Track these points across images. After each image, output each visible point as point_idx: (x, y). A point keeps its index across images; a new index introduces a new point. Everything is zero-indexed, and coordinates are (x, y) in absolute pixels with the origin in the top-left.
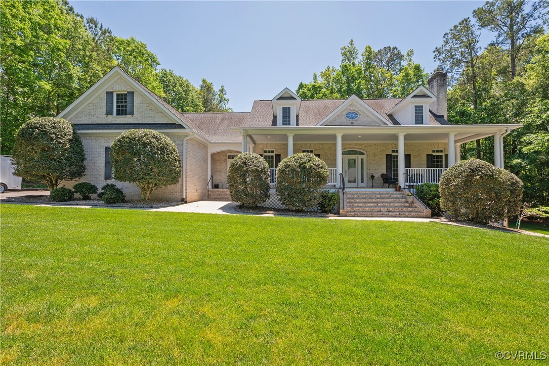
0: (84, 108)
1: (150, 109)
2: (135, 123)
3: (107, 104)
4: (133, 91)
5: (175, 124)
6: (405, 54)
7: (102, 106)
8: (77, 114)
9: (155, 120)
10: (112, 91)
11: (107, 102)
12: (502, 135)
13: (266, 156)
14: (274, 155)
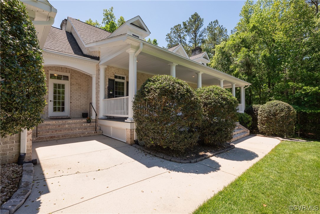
12: (244, 87)
13: (117, 82)
14: (125, 81)
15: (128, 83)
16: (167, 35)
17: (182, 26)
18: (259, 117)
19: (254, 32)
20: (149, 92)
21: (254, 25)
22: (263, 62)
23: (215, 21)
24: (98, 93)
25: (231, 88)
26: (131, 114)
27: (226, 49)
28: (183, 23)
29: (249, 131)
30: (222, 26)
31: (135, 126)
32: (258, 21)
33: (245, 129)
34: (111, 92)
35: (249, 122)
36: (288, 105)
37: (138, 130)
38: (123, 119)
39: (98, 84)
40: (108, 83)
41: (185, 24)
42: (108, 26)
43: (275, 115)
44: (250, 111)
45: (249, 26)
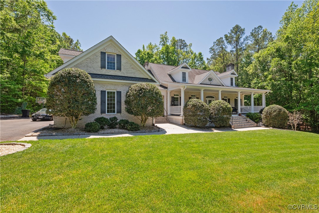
0: (82, 61)
1: (132, 68)
2: (122, 75)
3: (101, 60)
4: (120, 54)
5: (148, 79)
6: (188, 45)
7: (97, 62)
8: (76, 65)
9: (135, 75)
10: (105, 51)
11: (101, 59)
12: (265, 94)
13: (175, 98)
14: (179, 97)
15: (180, 98)
16: (210, 49)
17: (224, 39)
20: (188, 106)
21: (287, 36)
22: (295, 69)
23: (259, 27)
24: (167, 104)
25: (251, 95)
26: (182, 113)
28: (225, 35)
31: (184, 118)
34: (173, 103)
37: (185, 119)
38: (179, 115)
39: (167, 99)
40: (171, 99)
41: (226, 36)
42: (164, 48)
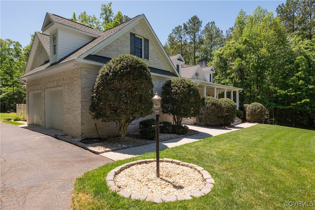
1: (157, 57)
3: (131, 44)
4: (148, 38)
5: (170, 72)
7: (127, 45)
9: (160, 67)
10: (134, 33)
12: (238, 92)
16: (169, 36)
17: (183, 27)
18: (247, 112)
19: (246, 45)
23: (212, 22)
27: (224, 56)
28: (184, 24)
29: (241, 120)
30: (219, 28)
32: (249, 36)
33: (239, 119)
35: (241, 115)
36: (262, 105)
43: (255, 111)
44: (242, 108)
45: (242, 39)
